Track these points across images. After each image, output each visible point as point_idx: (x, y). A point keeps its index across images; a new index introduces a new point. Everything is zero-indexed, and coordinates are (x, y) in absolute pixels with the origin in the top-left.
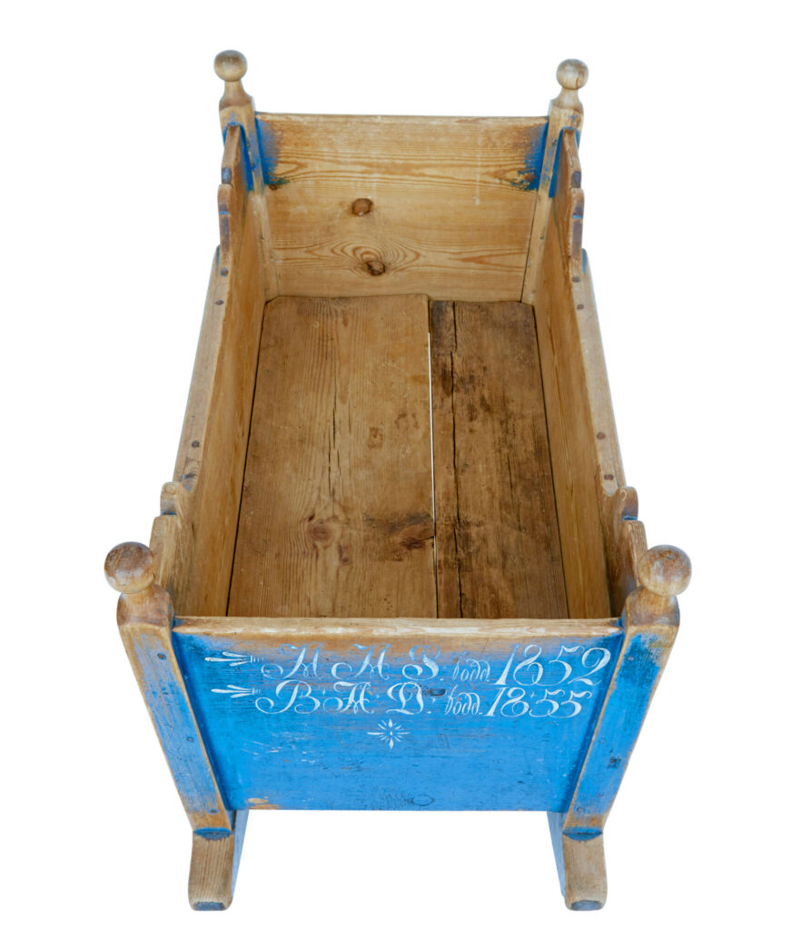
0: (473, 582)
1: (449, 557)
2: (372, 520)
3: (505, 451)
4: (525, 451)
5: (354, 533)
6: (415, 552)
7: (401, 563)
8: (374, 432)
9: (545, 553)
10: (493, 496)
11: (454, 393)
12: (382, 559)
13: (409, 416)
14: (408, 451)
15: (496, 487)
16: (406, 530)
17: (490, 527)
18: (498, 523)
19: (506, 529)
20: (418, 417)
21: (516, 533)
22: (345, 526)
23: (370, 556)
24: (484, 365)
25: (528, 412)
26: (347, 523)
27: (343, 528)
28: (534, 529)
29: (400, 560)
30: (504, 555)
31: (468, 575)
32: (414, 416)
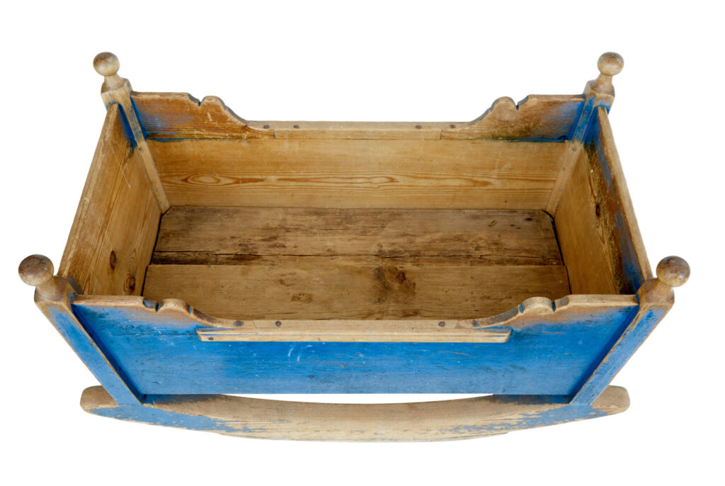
0: (428, 250)
1: (409, 260)
2: (379, 300)
3: (315, 230)
4: (315, 220)
5: (391, 309)
6: (407, 276)
7: (417, 284)
8: (294, 299)
9: (404, 217)
10: (355, 238)
11: (258, 254)
12: (414, 294)
13: (283, 278)
14: (317, 279)
15: (347, 237)
16: (389, 281)
17: (382, 241)
18: (378, 237)
19: (383, 233)
20: (284, 273)
21: (385, 229)
22: (385, 314)
23: (411, 300)
24: (229, 238)
25: (280, 217)
26: (383, 313)
27: (387, 315)
28: (383, 220)
29: (414, 284)
30: (404, 235)
31: (422, 252)
32: (283, 275)
